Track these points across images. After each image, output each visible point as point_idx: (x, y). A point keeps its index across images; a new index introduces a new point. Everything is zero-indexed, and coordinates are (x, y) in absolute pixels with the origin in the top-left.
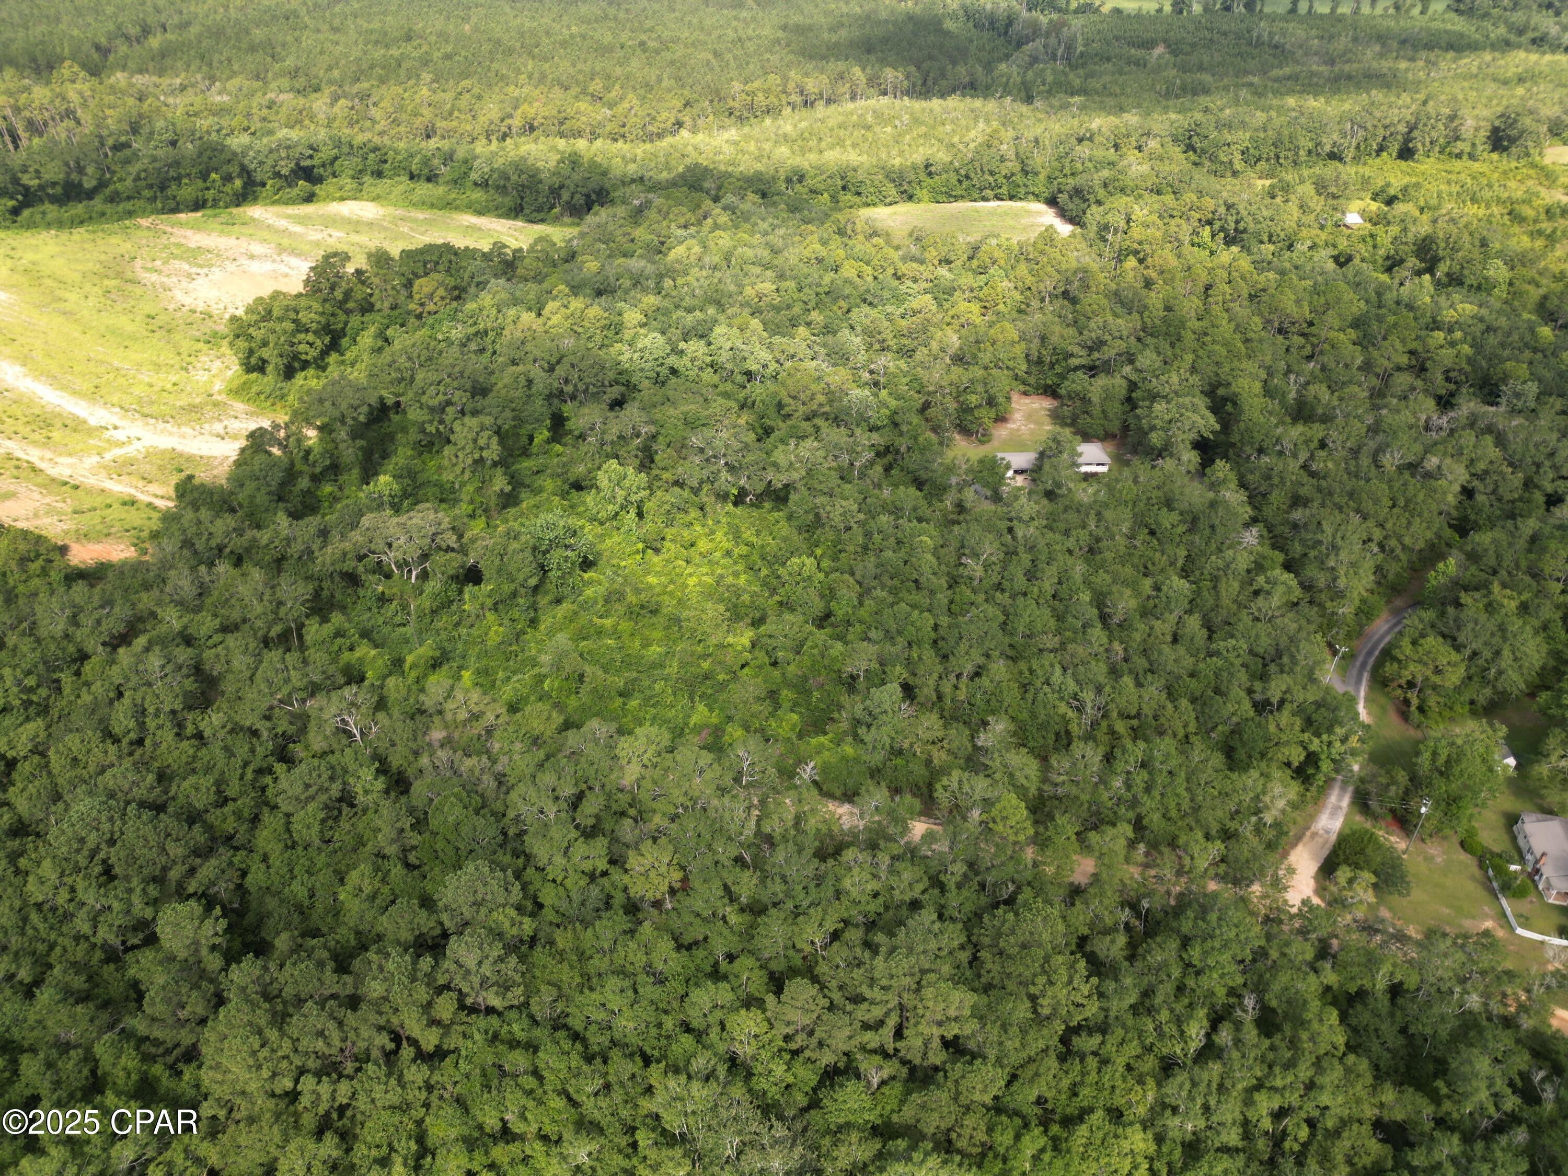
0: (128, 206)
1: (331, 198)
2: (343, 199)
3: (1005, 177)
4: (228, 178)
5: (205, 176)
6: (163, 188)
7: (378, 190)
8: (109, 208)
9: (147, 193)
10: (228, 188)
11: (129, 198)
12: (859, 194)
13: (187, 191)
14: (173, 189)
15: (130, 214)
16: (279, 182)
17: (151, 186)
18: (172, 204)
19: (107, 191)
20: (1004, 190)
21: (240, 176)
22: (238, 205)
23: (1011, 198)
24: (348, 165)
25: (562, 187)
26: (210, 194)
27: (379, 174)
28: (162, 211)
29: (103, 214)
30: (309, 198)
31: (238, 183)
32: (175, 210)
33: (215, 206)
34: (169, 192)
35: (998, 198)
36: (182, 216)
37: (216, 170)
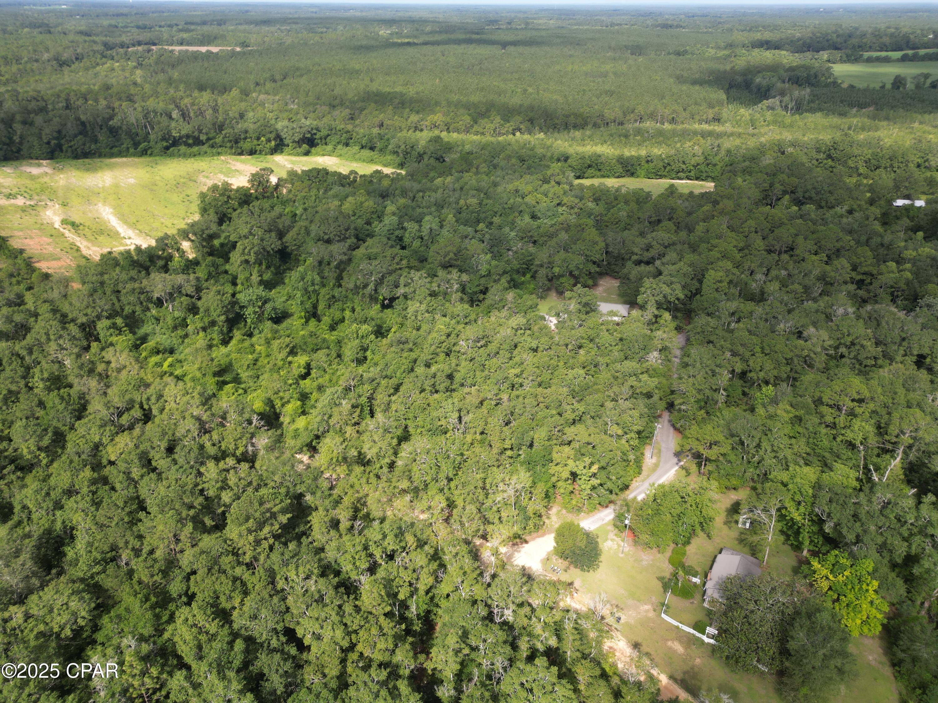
0: (220, 150)
1: (317, 154)
2: (323, 155)
3: (693, 166)
4: (269, 140)
5: (258, 139)
6: (237, 142)
7: (342, 152)
8: (209, 150)
9: (228, 145)
10: (268, 146)
11: (221, 146)
12: (600, 170)
13: (247, 145)
14: (241, 144)
15: (219, 154)
16: (295, 145)
17: (230, 141)
18: (240, 151)
19: (211, 142)
20: (692, 174)
21: (275, 139)
22: (272, 154)
23: (697, 179)
24: (334, 139)
25: (425, 153)
26: (258, 148)
27: (347, 145)
28: (235, 154)
29: (206, 153)
30: (307, 154)
31: (273, 143)
32: (241, 154)
33: (260, 153)
34: (239, 145)
35: (688, 178)
36: (243, 157)
37: (264, 136)
